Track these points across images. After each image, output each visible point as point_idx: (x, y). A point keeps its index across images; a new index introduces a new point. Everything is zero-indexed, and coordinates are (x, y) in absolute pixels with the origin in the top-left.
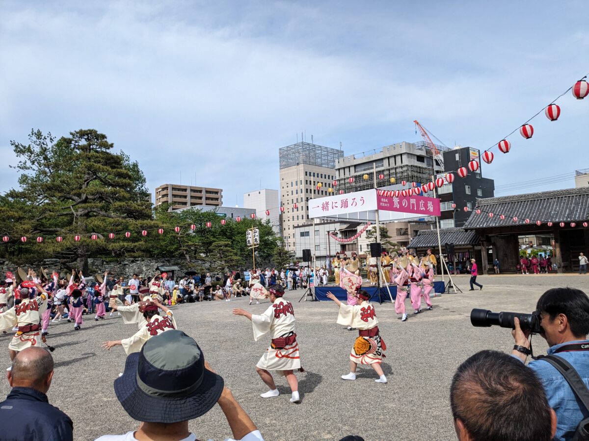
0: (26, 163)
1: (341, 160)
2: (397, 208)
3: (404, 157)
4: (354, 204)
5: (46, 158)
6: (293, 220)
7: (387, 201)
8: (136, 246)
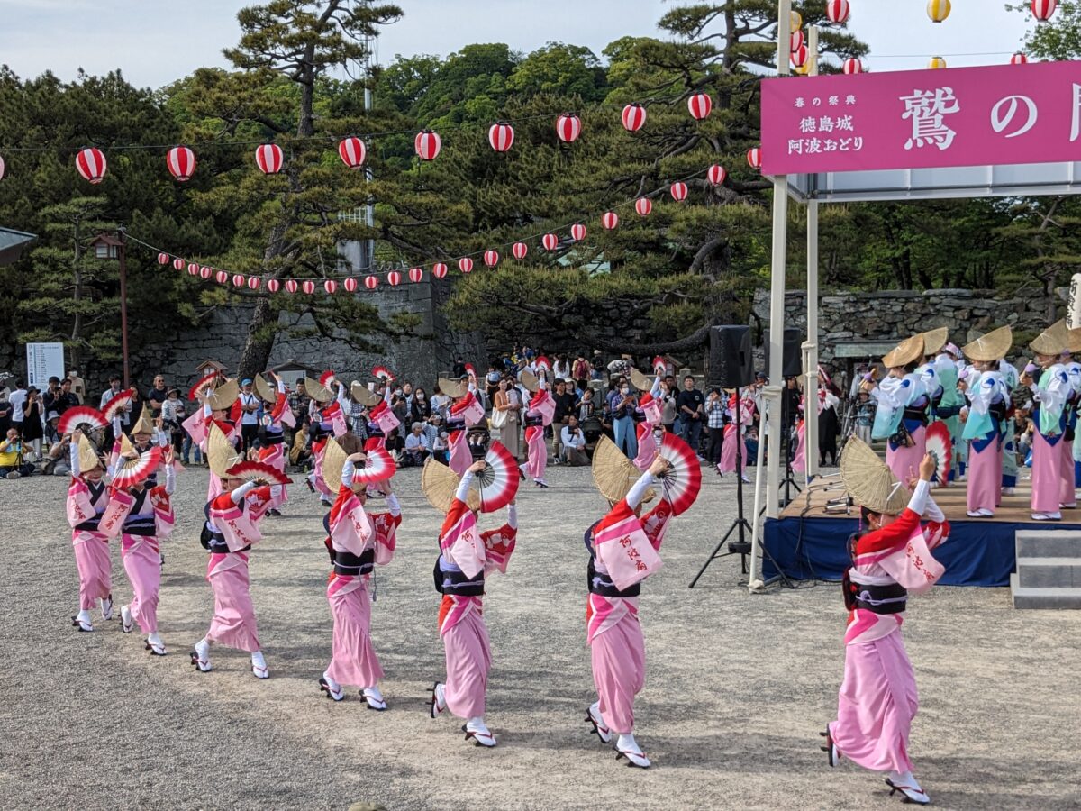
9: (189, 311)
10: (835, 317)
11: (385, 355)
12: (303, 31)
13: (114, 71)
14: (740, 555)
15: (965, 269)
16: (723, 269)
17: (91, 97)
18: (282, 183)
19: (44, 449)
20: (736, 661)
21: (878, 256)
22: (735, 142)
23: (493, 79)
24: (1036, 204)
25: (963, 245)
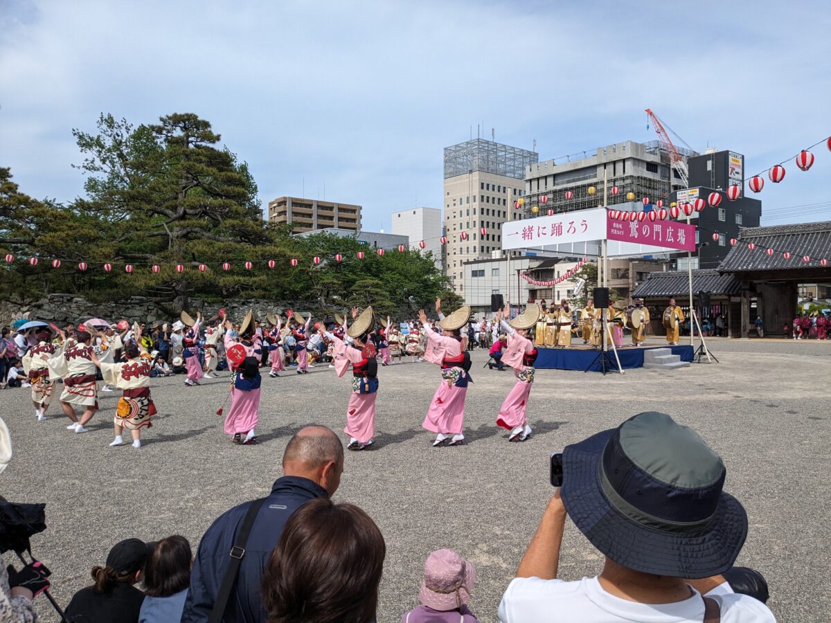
0: (93, 161)
1: (534, 166)
2: (634, 237)
3: (628, 164)
4: (572, 230)
5: (121, 156)
6: (461, 253)
7: (621, 227)
8: (255, 282)
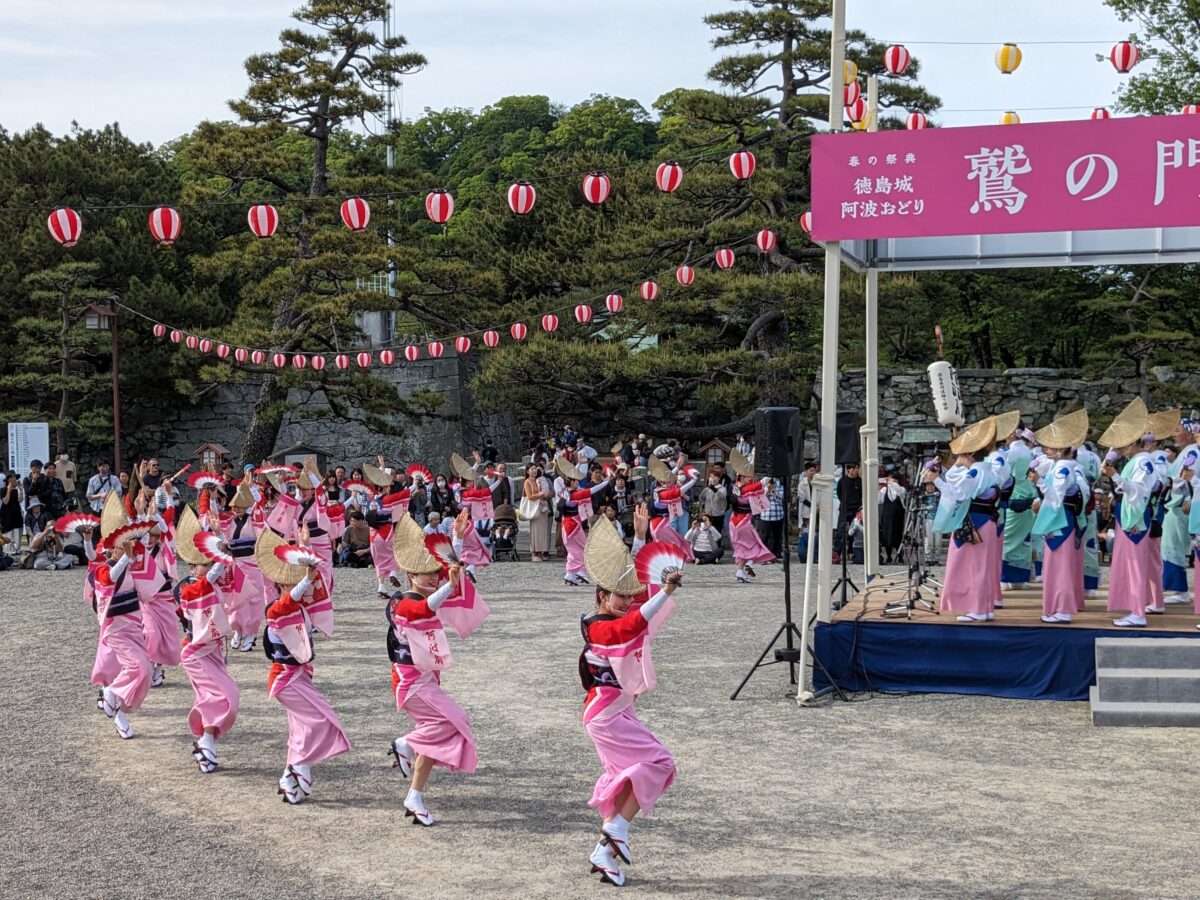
9: (187, 388)
10: (907, 399)
11: (405, 438)
12: (316, 81)
13: (111, 124)
14: (788, 663)
15: (1051, 345)
16: (779, 345)
17: (85, 152)
18: (291, 248)
19: (24, 540)
20: (779, 782)
21: (955, 331)
22: (792, 205)
23: (532, 135)
24: (1130, 274)
25: (1049, 320)
